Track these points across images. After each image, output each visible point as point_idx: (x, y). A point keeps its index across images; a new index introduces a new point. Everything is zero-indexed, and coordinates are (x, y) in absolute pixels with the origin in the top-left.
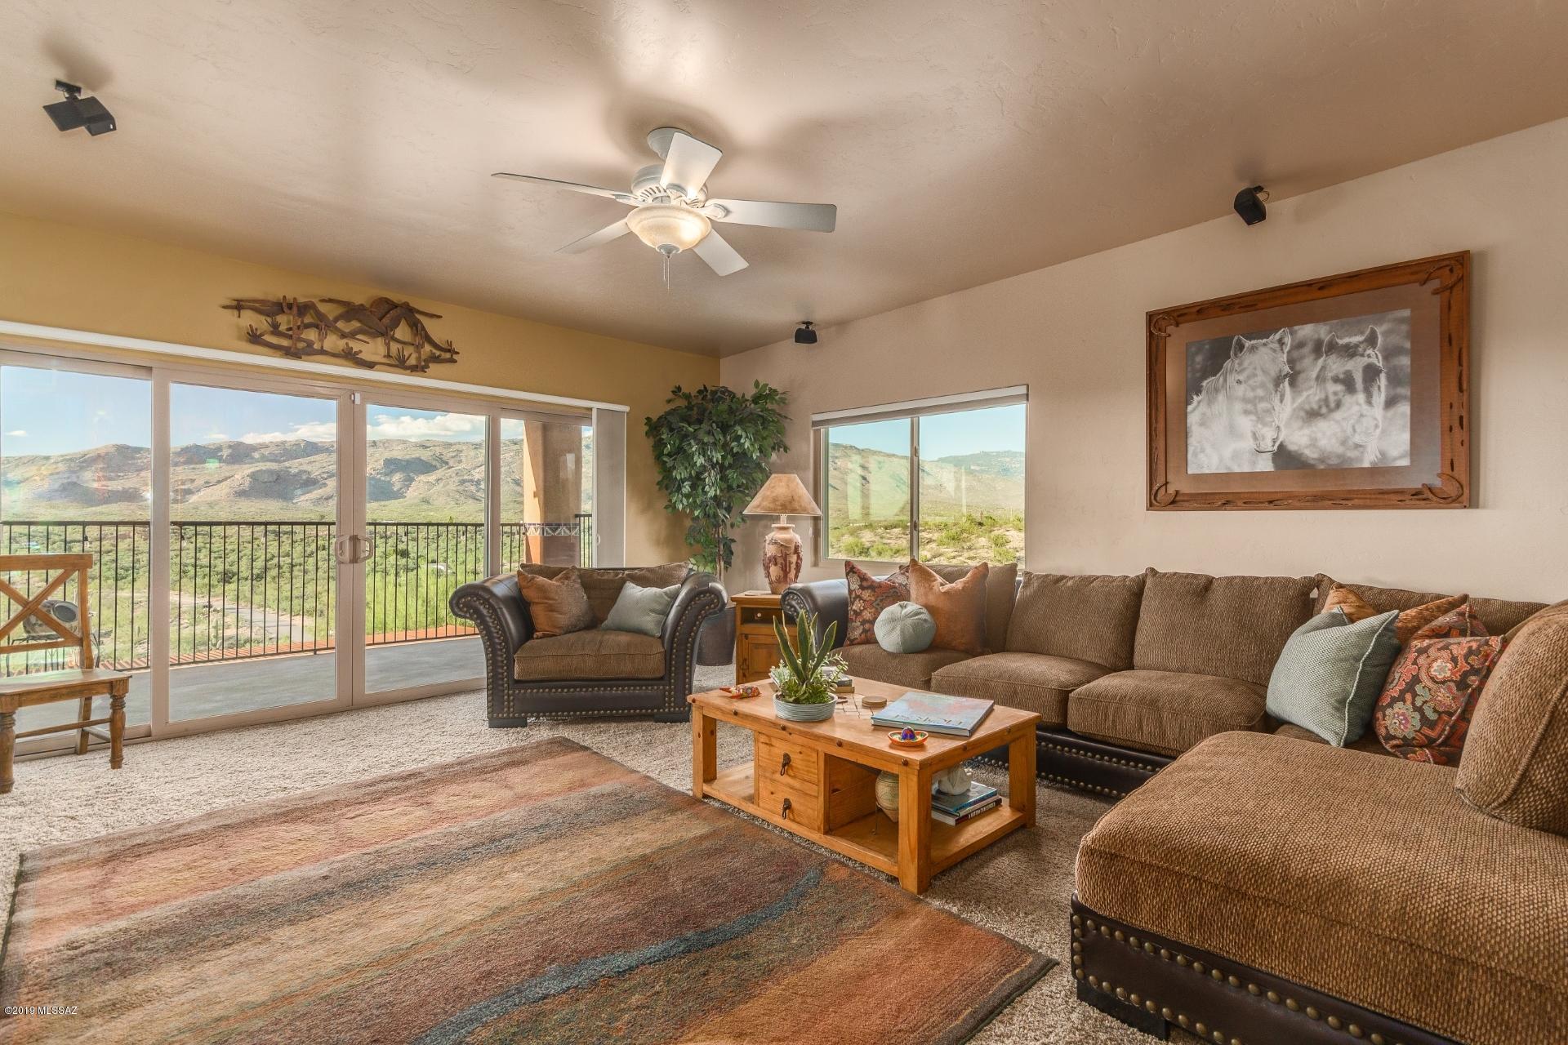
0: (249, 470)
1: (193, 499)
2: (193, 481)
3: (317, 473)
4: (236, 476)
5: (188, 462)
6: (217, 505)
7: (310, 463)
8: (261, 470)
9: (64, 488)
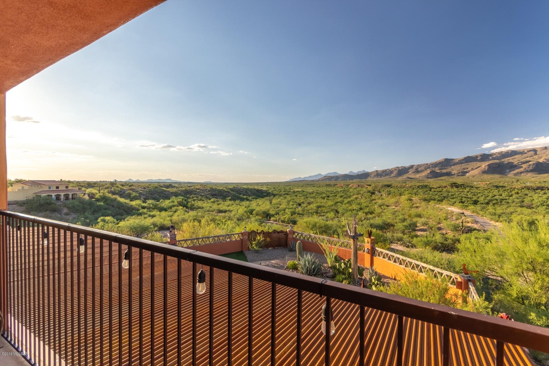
0: (487, 163)
1: (468, 174)
2: (467, 168)
3: (516, 163)
4: (483, 166)
5: (465, 162)
6: (475, 176)
7: (513, 159)
8: (492, 163)
9: (431, 172)
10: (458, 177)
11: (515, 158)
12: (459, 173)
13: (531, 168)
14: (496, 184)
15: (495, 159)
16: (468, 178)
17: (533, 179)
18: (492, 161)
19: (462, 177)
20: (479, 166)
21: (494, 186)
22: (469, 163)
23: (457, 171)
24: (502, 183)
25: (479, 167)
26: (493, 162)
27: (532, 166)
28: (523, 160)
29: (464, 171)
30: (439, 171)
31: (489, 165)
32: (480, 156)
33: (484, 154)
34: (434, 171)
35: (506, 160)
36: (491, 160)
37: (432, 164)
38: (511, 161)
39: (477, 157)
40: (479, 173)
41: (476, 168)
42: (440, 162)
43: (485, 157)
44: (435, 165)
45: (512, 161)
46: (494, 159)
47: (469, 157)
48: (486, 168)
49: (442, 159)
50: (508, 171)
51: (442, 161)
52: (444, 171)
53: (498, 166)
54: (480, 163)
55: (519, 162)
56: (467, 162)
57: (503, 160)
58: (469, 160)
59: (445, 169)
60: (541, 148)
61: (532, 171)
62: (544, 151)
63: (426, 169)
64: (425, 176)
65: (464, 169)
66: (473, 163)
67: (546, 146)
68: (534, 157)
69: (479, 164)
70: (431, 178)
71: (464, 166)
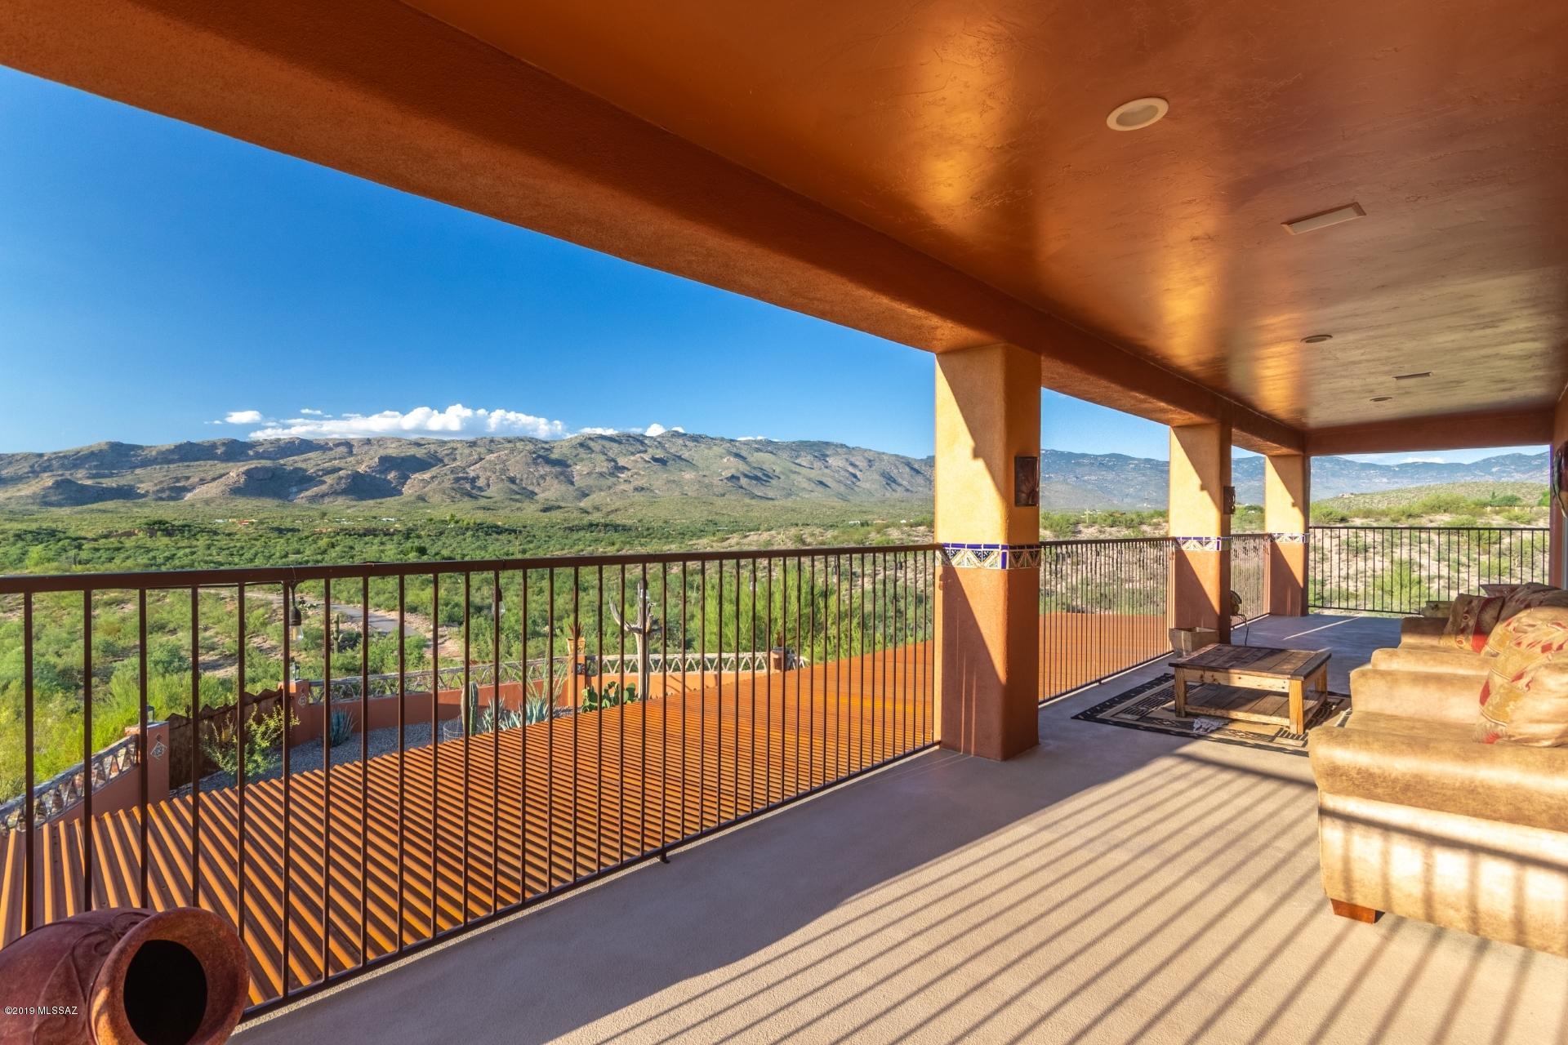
0: (244, 467)
1: (189, 496)
2: (188, 478)
3: (312, 471)
4: (231, 474)
5: (181, 460)
6: (213, 502)
8: (256, 468)
9: (58, 485)
10: (161, 503)
11: (309, 459)
12: (162, 490)
13: (344, 486)
14: (275, 525)
15: (263, 458)
16: (192, 505)
17: (349, 511)
18: (255, 461)
19: (172, 503)
20: (222, 472)
21: (272, 528)
22: (192, 464)
23: (156, 485)
24: (289, 519)
25: (221, 476)
26: (259, 466)
27: (343, 481)
28: (326, 465)
29: (177, 485)
30: (89, 482)
31: (248, 473)
32: (224, 444)
33: (235, 442)
34: (68, 482)
35: (290, 462)
36: (252, 458)
37: (61, 458)
38: (299, 465)
39: (214, 446)
40: (223, 492)
41: (214, 479)
42: (92, 453)
43: (235, 450)
44: (76, 460)
45: (303, 466)
46: (259, 456)
47: (190, 444)
48: (242, 480)
49: (99, 444)
50: (294, 489)
51: (101, 451)
52: (109, 483)
53: (270, 475)
54: (224, 465)
55: (319, 470)
56: (186, 461)
57: (282, 462)
58: (188, 453)
59: (111, 475)
60: (360, 440)
61: (345, 492)
62: (366, 448)
63: (35, 473)
64: (34, 496)
65: (178, 480)
66: (202, 463)
67: (370, 437)
68: (349, 459)
69: (220, 467)
70: (59, 505)
71: (177, 469)
